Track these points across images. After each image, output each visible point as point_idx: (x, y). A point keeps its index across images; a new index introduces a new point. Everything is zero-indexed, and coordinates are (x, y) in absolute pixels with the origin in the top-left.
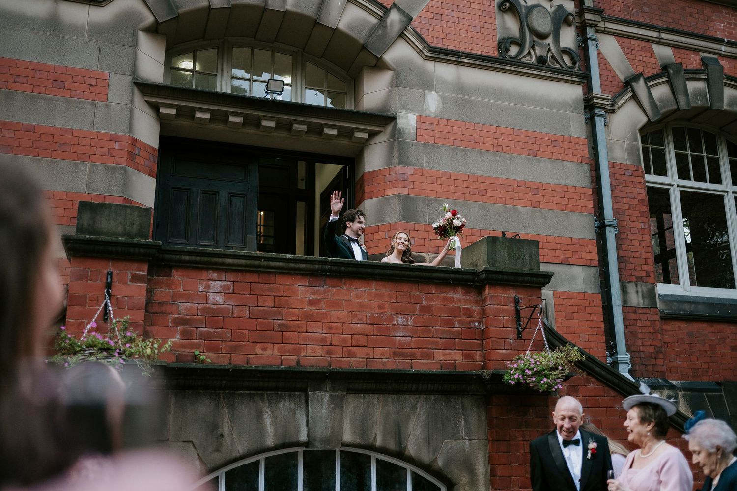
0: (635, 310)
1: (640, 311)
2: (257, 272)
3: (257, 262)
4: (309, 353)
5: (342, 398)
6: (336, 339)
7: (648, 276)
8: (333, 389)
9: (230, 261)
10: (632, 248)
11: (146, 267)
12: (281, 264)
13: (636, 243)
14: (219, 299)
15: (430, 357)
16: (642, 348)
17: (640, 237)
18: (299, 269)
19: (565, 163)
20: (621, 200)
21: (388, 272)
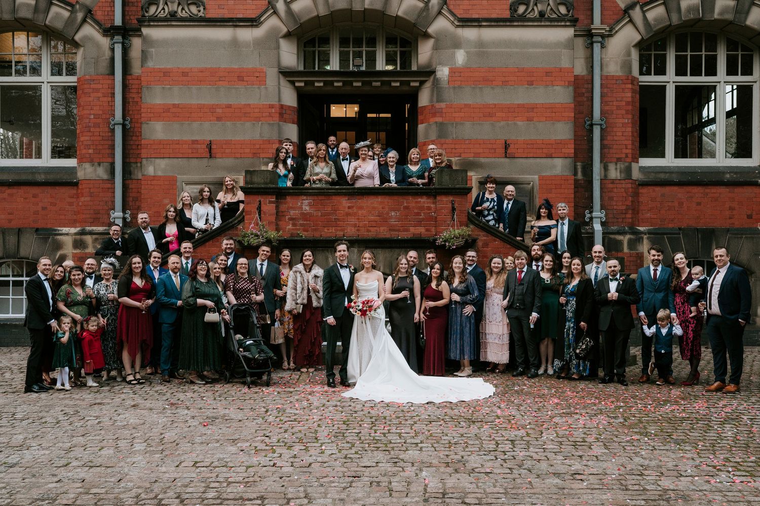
0: (613, 181)
1: (617, 182)
2: (325, 195)
3: (323, 191)
4: (349, 231)
5: (363, 251)
6: (361, 224)
7: (627, 156)
8: (359, 247)
9: (311, 191)
10: (616, 138)
11: (275, 197)
12: (333, 191)
13: (620, 134)
14: (307, 208)
15: (407, 230)
16: (615, 207)
17: (624, 129)
18: (342, 192)
19: (555, 87)
20: (611, 103)
21: (386, 191)
